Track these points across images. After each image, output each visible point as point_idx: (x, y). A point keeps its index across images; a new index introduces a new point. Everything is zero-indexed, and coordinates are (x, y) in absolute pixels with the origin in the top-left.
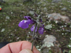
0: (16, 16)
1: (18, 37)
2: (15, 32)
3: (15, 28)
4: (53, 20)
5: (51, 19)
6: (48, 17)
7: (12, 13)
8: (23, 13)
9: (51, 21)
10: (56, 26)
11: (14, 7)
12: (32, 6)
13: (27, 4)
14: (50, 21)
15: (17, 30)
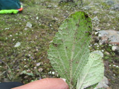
0: (43, 24)
2: (36, 52)
3: (37, 45)
4: (108, 44)
5: (104, 40)
6: (100, 35)
7: (37, 18)
9: (104, 44)
11: (43, 8)
14: (101, 44)
15: (39, 49)
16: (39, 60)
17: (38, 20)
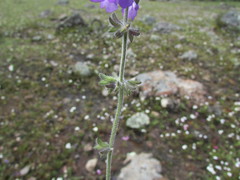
0: (27, 80)
1: (26, 164)
2: (16, 144)
3: (17, 129)
4: (154, 97)
5: (147, 91)
7: (11, 68)
8: (51, 69)
9: (147, 98)
10: (165, 118)
11: (22, 44)
12: (87, 42)
13: (70, 35)
14: (143, 99)
15: (22, 137)
16: (25, 160)
17: (14, 72)
